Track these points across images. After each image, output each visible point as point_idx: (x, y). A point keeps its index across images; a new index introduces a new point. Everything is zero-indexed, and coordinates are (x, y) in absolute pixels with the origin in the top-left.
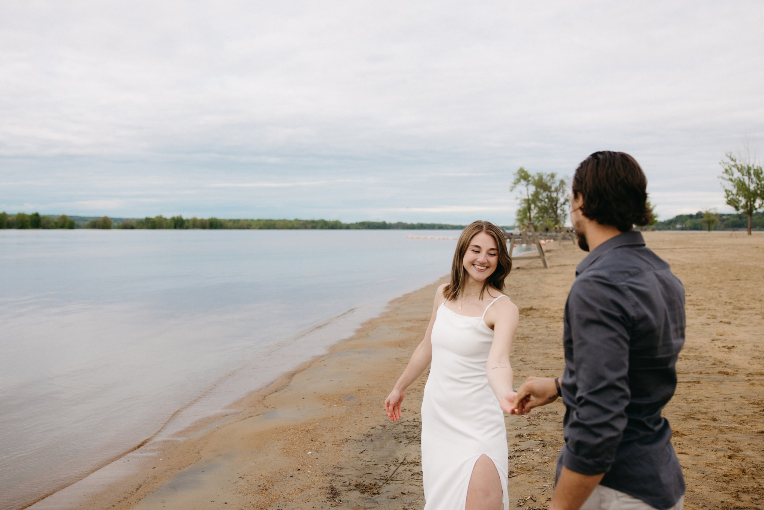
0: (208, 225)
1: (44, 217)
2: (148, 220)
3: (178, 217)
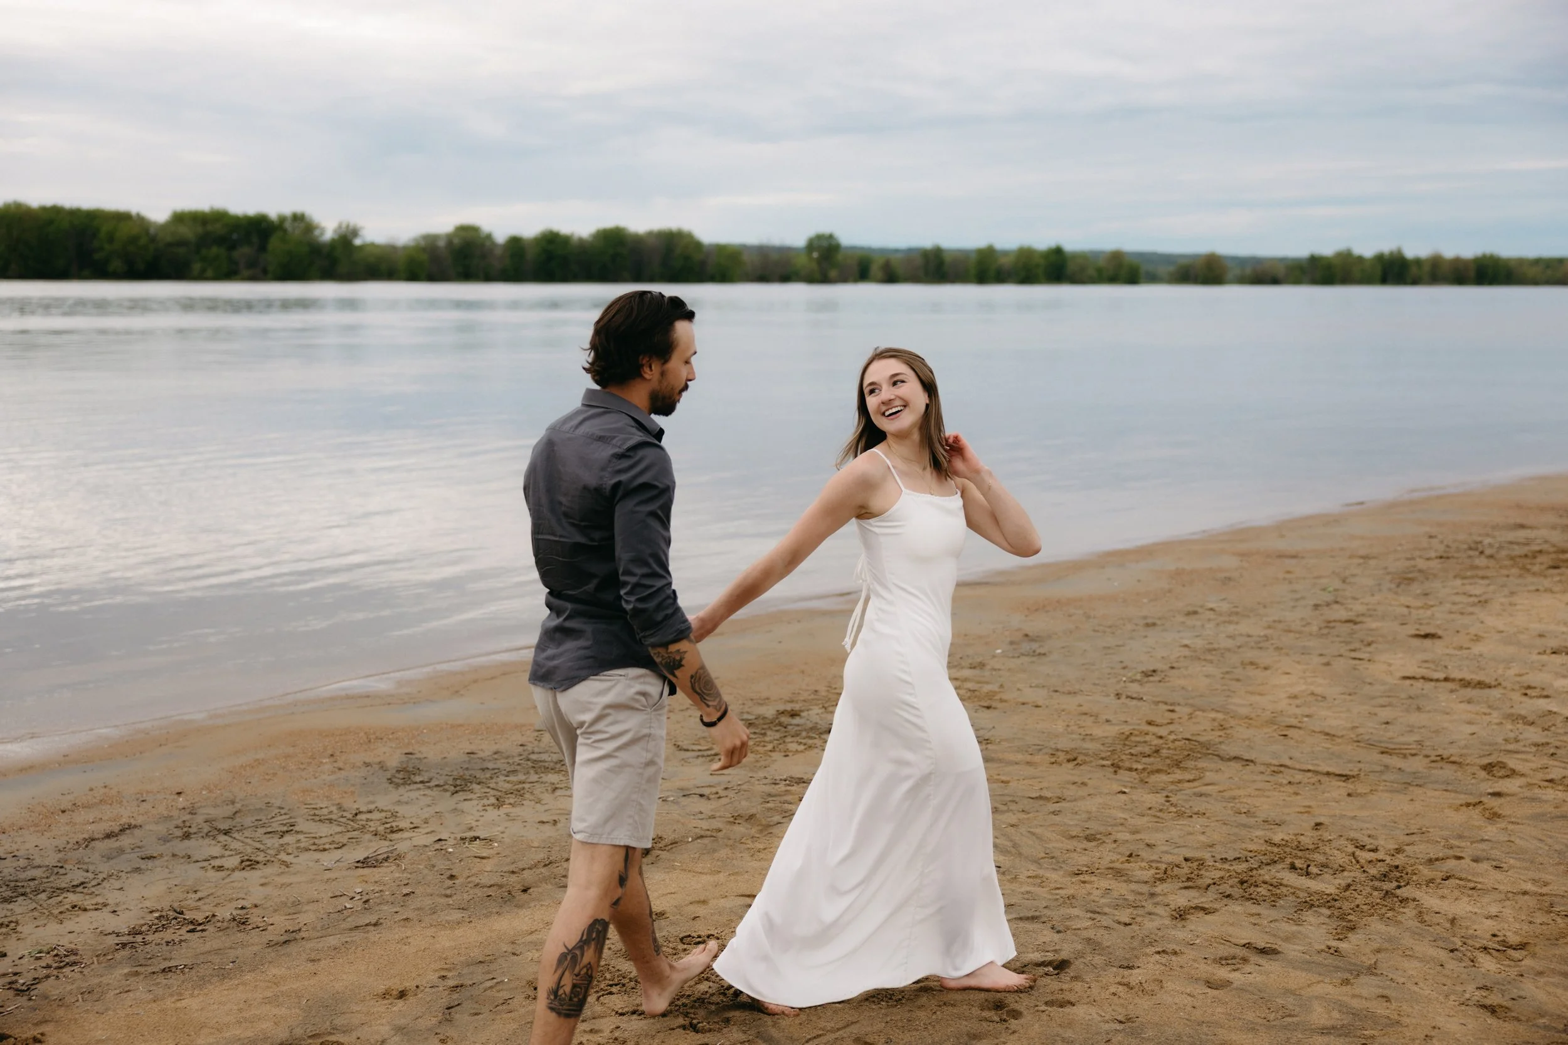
0: (1472, 274)
1: (1076, 256)
2: (1314, 260)
3: (1391, 254)
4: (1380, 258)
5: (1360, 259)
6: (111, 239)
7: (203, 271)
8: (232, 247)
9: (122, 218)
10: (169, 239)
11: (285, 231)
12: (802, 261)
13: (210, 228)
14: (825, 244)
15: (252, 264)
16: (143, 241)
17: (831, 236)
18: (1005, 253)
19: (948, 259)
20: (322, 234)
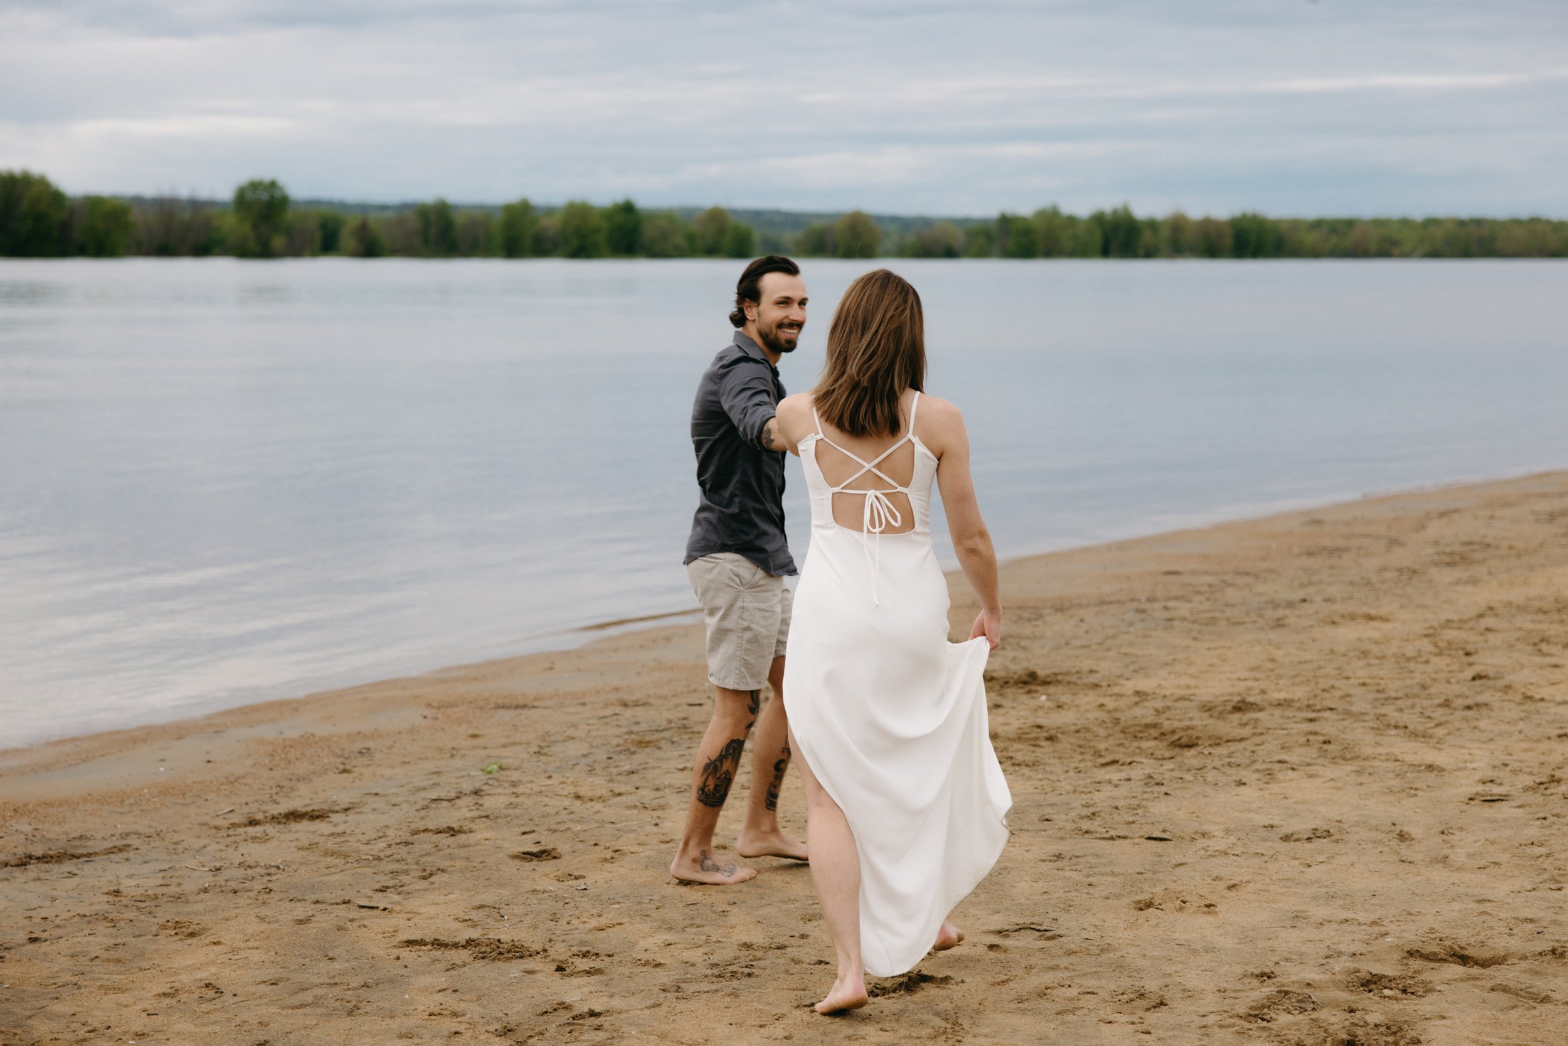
0: (1228, 242)
1: (654, 216)
2: (1006, 222)
3: (1115, 212)
4: (1099, 219)
5: (1072, 220)
12: (230, 223)
14: (264, 196)
17: (273, 185)
18: (550, 211)
19: (459, 219)
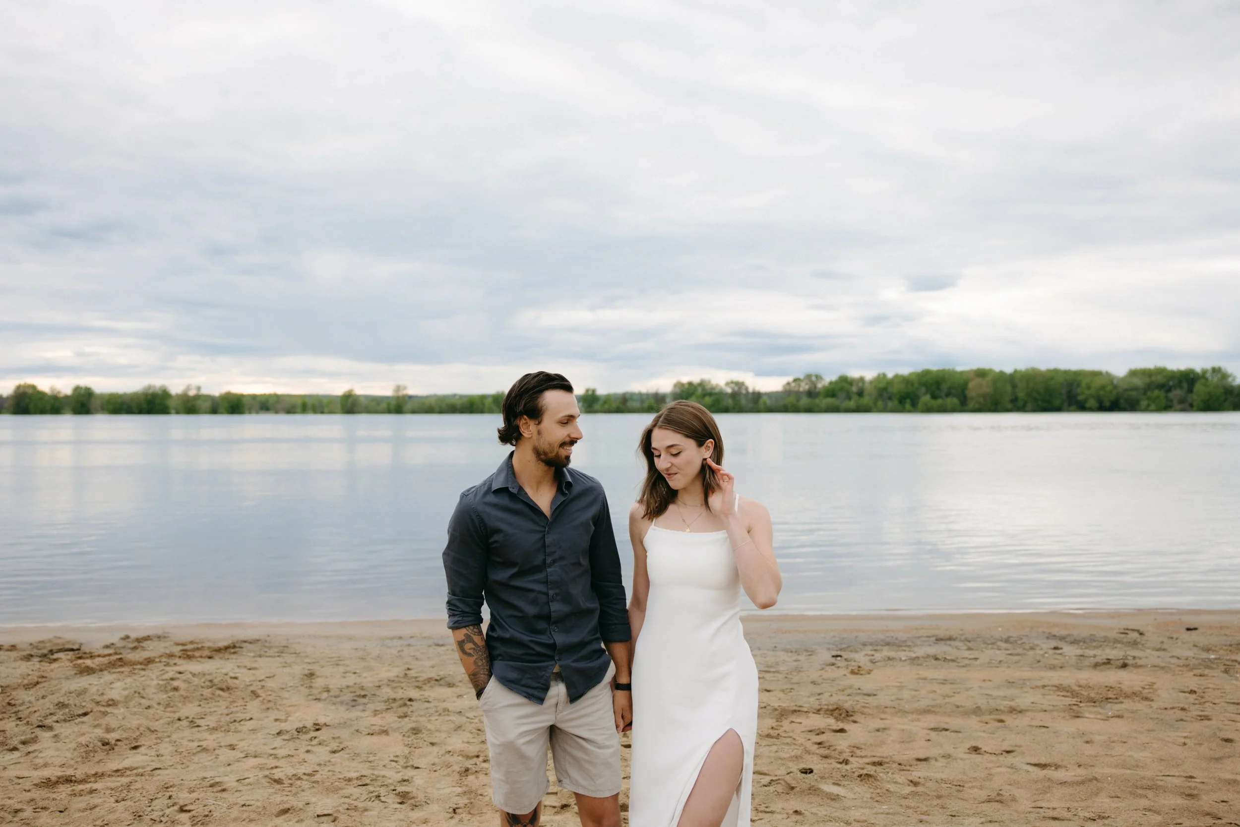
6: (1089, 387)
7: (1149, 405)
8: (1169, 390)
9: (1096, 374)
10: (1125, 386)
11: (1207, 379)
13: (1154, 379)
15: (1182, 401)
16: (1109, 388)
20: (1234, 380)
